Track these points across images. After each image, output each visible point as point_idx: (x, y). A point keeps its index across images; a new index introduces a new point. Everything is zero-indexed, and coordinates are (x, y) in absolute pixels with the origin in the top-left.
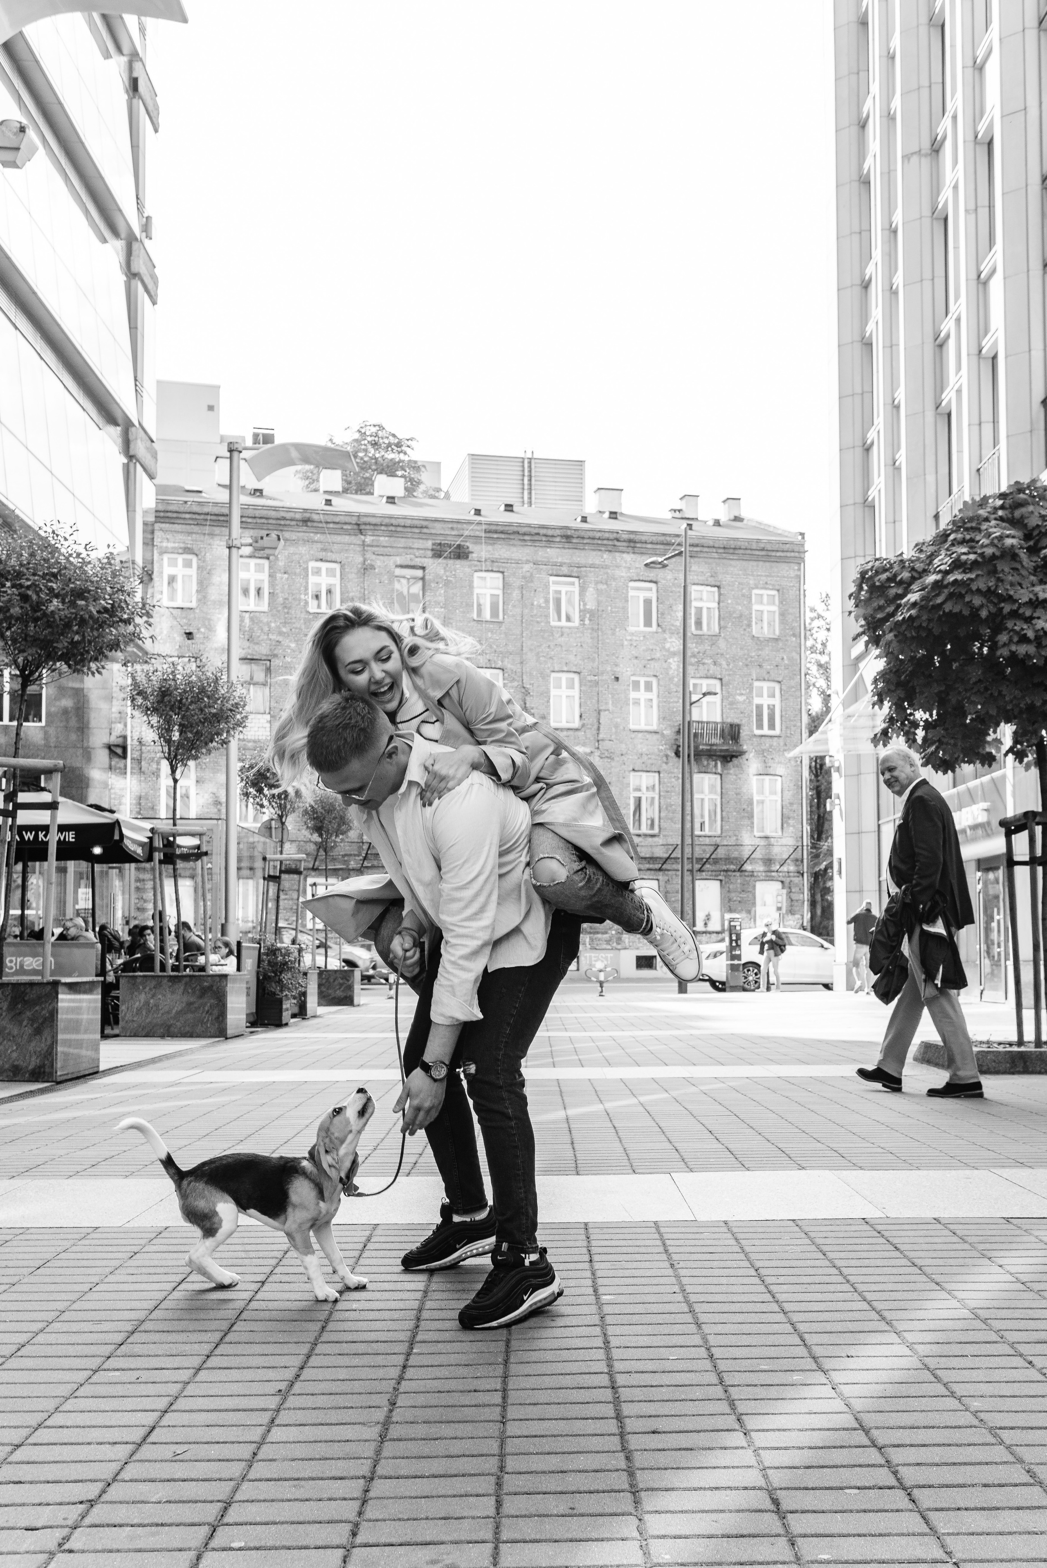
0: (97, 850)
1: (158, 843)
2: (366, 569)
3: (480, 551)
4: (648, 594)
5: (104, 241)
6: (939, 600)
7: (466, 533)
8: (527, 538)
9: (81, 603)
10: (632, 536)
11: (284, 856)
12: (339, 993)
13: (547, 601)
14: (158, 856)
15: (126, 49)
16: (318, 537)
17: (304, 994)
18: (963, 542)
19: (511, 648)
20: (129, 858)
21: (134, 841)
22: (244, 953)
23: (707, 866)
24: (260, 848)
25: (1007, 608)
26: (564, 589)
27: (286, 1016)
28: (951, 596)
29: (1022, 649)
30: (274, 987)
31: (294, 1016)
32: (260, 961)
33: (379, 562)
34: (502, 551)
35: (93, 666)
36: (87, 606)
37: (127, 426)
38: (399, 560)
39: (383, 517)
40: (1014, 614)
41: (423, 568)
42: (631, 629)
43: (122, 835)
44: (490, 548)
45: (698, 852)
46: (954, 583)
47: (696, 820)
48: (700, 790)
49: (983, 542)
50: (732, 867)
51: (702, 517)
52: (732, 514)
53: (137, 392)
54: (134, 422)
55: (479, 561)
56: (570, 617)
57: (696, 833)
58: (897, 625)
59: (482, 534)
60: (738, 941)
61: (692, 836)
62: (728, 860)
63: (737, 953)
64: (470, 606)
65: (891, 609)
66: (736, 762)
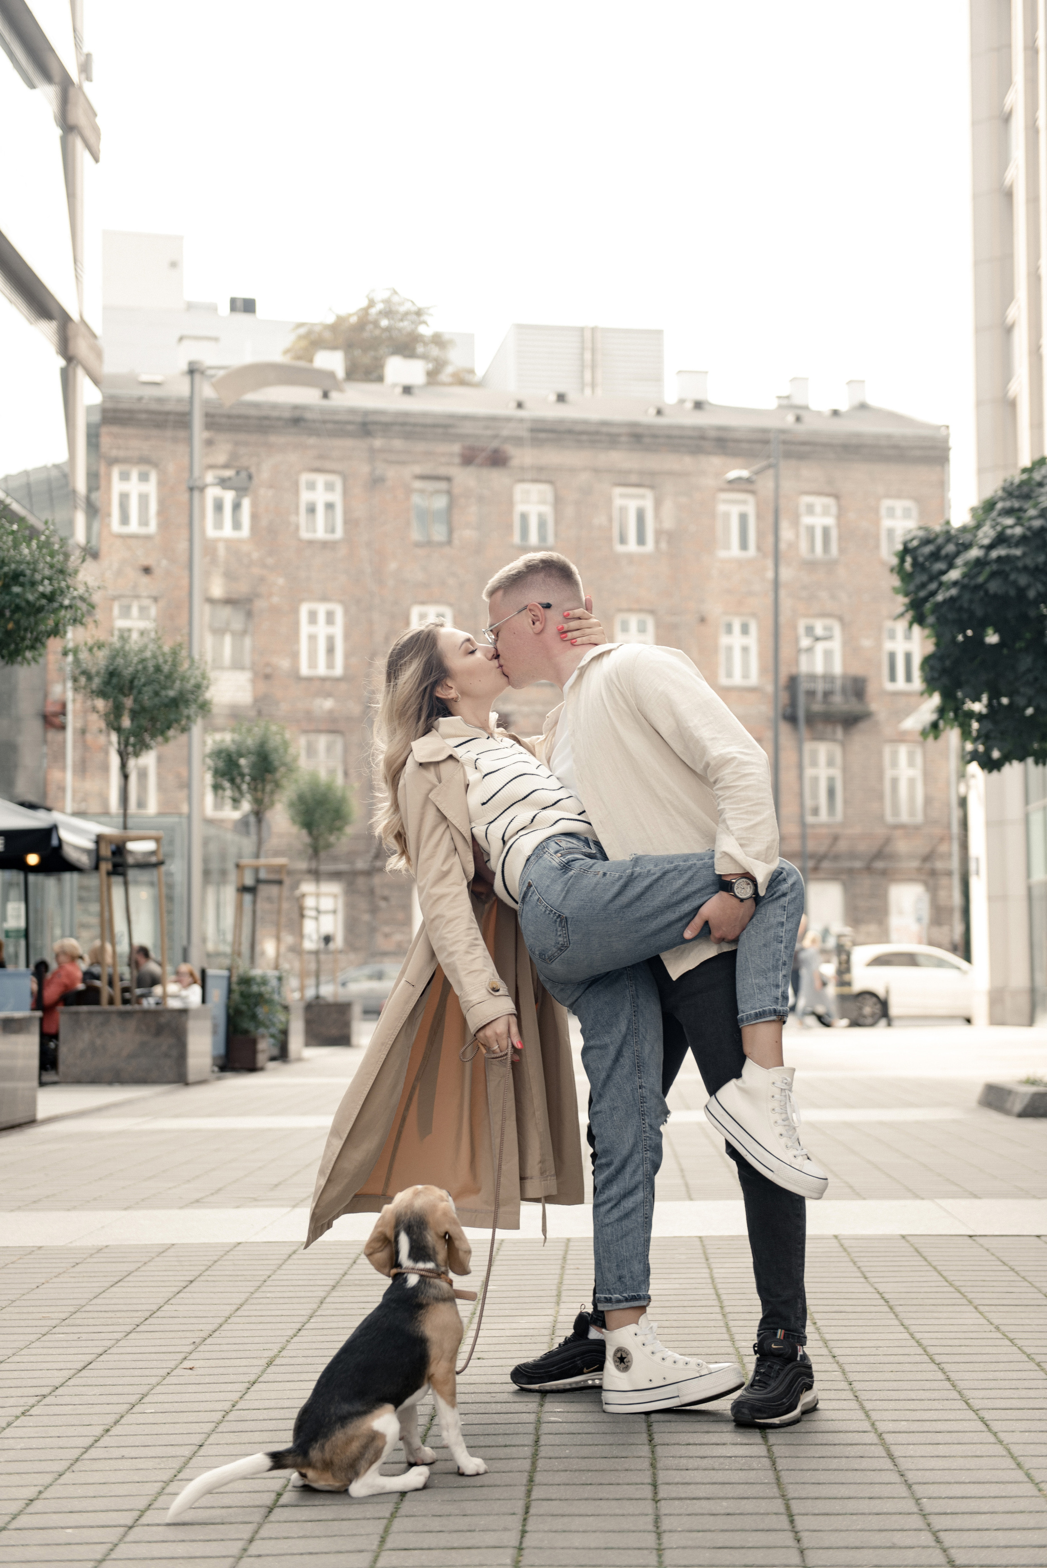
0: (33, 859)
1: (106, 851)
2: (376, 482)
3: (522, 456)
4: (743, 508)
5: (32, 86)
6: (981, 579)
7: (505, 433)
8: (584, 437)
9: (16, 589)
10: (723, 433)
11: (263, 861)
12: (334, 1032)
13: (610, 520)
14: (105, 867)
16: (312, 441)
17: (285, 1033)
18: (1008, 512)
20: (70, 867)
21: (77, 848)
22: (210, 983)
23: (826, 864)
24: (232, 850)
26: (632, 503)
27: (261, 1058)
30: (247, 1024)
31: (273, 1059)
32: (230, 991)
33: (391, 473)
34: (552, 456)
35: (28, 654)
36: (24, 592)
37: (65, 321)
38: (418, 469)
39: (399, 414)
41: (448, 479)
42: (722, 554)
43: (60, 840)
44: (536, 452)
45: (812, 846)
46: (999, 559)
47: (809, 803)
48: (814, 763)
49: (1032, 512)
50: (858, 864)
51: (814, 407)
52: (856, 401)
53: (77, 278)
54: (75, 315)
55: (522, 468)
56: (641, 540)
57: (810, 819)
58: (938, 606)
59: (525, 434)
60: (848, 961)
61: (803, 824)
62: (852, 855)
63: (846, 977)
64: (510, 527)
65: (933, 586)
66: (862, 726)
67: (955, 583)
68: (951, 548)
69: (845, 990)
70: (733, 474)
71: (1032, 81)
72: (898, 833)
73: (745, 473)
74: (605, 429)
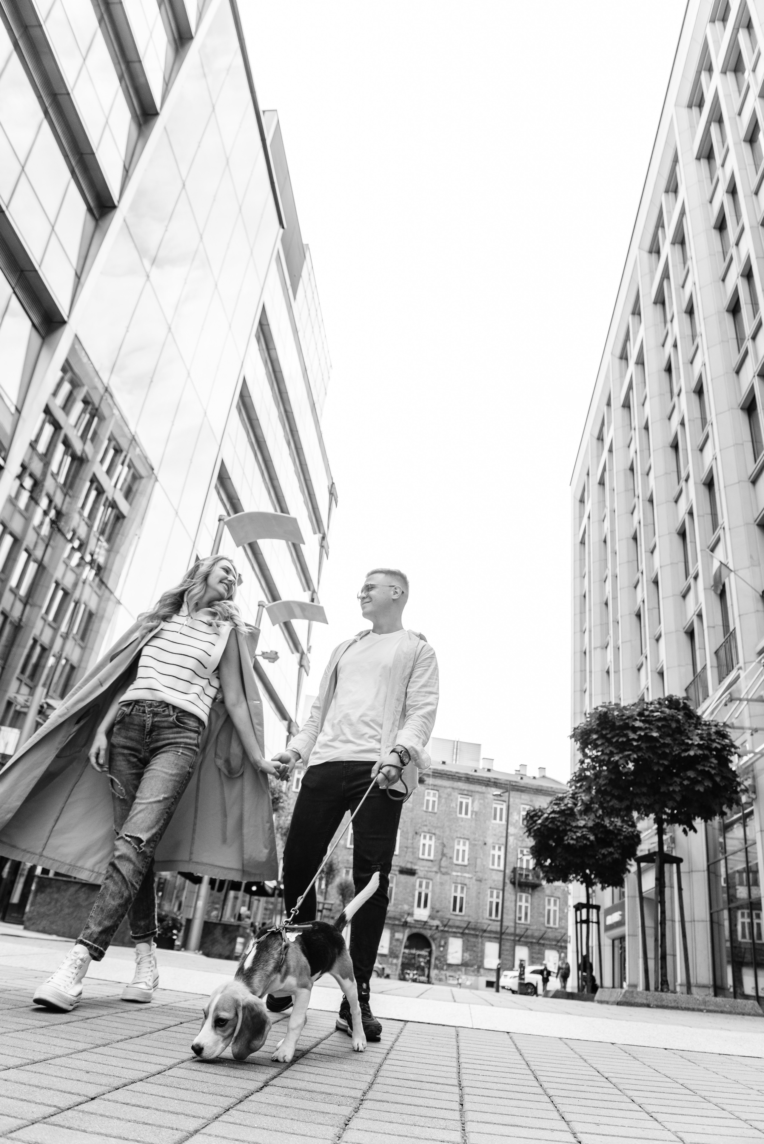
3: (429, 781)
4: (501, 806)
5: (293, 654)
6: (547, 823)
7: (424, 772)
8: (450, 777)
10: (496, 781)
13: (457, 805)
15: (312, 589)
18: (556, 804)
19: (439, 825)
23: (522, 939)
25: (568, 828)
26: (464, 801)
28: (550, 823)
29: (572, 842)
34: (439, 782)
37: (290, 721)
40: (570, 830)
44: (434, 780)
45: (518, 931)
46: (552, 818)
47: (518, 915)
48: (521, 900)
49: (562, 805)
50: (534, 941)
51: (528, 775)
52: (542, 775)
53: (297, 709)
54: (294, 720)
55: (429, 785)
56: (466, 813)
57: (518, 921)
58: (535, 831)
59: (431, 773)
60: (524, 971)
61: (515, 923)
62: (532, 937)
63: (523, 977)
64: (423, 804)
65: (534, 825)
66: (539, 889)
67: (540, 824)
68: (540, 814)
69: (522, 982)
70: (495, 793)
71: (591, 681)
72: (549, 930)
73: (499, 793)
74: (457, 775)
